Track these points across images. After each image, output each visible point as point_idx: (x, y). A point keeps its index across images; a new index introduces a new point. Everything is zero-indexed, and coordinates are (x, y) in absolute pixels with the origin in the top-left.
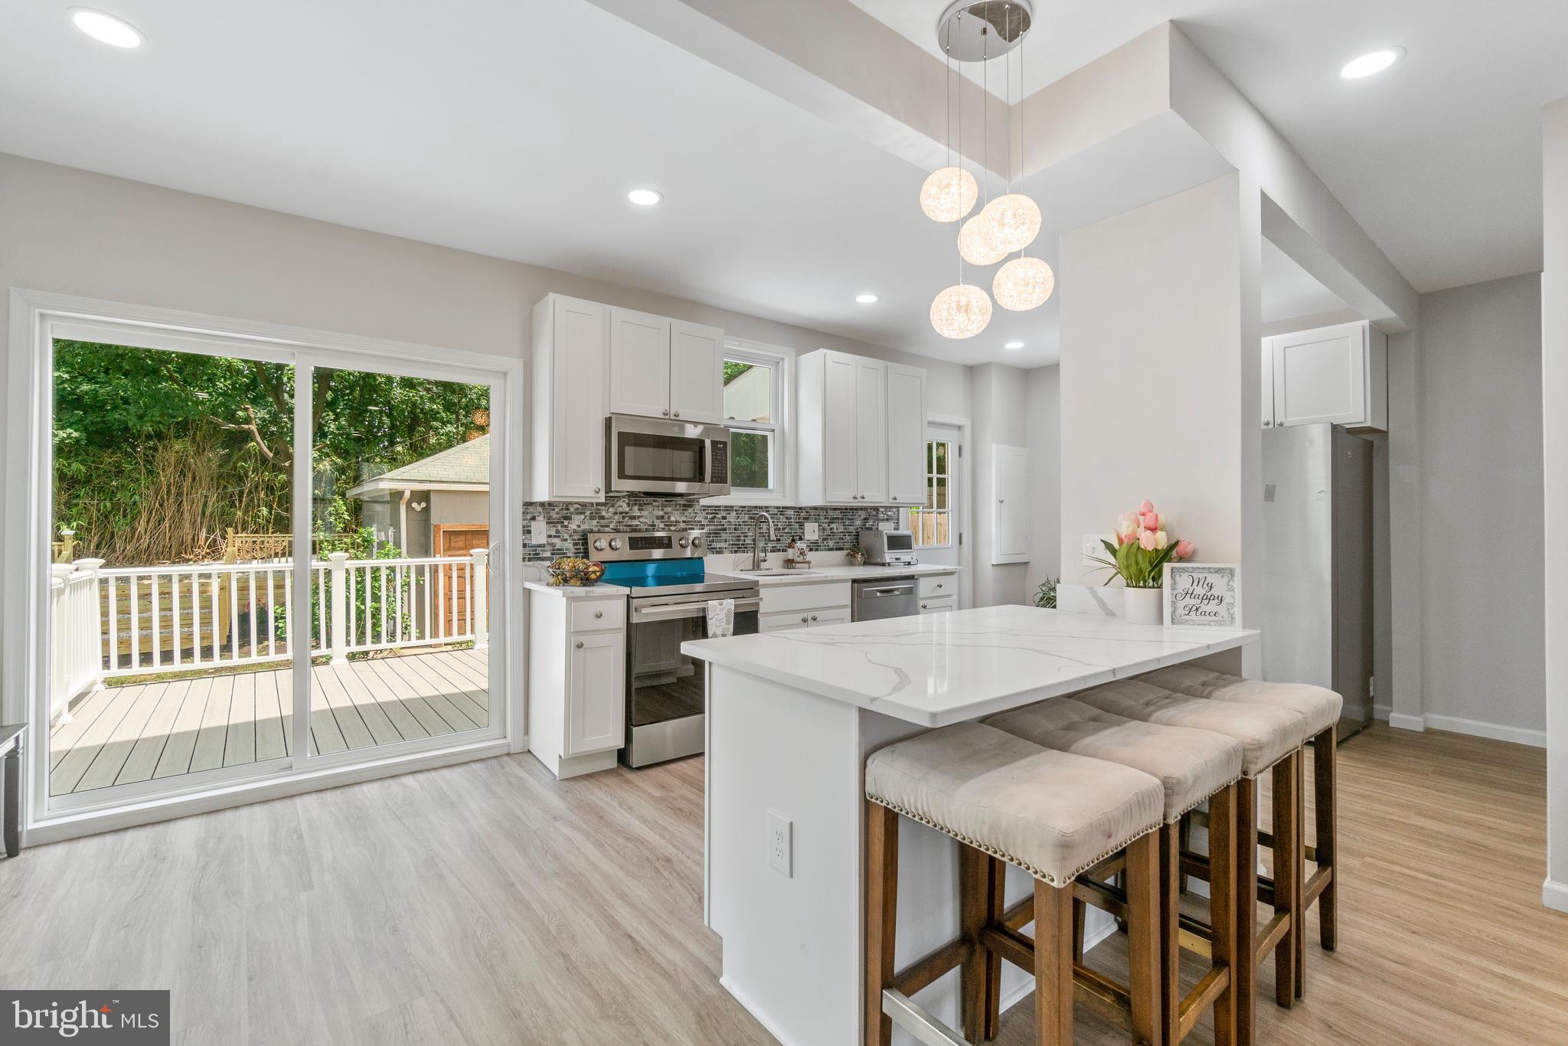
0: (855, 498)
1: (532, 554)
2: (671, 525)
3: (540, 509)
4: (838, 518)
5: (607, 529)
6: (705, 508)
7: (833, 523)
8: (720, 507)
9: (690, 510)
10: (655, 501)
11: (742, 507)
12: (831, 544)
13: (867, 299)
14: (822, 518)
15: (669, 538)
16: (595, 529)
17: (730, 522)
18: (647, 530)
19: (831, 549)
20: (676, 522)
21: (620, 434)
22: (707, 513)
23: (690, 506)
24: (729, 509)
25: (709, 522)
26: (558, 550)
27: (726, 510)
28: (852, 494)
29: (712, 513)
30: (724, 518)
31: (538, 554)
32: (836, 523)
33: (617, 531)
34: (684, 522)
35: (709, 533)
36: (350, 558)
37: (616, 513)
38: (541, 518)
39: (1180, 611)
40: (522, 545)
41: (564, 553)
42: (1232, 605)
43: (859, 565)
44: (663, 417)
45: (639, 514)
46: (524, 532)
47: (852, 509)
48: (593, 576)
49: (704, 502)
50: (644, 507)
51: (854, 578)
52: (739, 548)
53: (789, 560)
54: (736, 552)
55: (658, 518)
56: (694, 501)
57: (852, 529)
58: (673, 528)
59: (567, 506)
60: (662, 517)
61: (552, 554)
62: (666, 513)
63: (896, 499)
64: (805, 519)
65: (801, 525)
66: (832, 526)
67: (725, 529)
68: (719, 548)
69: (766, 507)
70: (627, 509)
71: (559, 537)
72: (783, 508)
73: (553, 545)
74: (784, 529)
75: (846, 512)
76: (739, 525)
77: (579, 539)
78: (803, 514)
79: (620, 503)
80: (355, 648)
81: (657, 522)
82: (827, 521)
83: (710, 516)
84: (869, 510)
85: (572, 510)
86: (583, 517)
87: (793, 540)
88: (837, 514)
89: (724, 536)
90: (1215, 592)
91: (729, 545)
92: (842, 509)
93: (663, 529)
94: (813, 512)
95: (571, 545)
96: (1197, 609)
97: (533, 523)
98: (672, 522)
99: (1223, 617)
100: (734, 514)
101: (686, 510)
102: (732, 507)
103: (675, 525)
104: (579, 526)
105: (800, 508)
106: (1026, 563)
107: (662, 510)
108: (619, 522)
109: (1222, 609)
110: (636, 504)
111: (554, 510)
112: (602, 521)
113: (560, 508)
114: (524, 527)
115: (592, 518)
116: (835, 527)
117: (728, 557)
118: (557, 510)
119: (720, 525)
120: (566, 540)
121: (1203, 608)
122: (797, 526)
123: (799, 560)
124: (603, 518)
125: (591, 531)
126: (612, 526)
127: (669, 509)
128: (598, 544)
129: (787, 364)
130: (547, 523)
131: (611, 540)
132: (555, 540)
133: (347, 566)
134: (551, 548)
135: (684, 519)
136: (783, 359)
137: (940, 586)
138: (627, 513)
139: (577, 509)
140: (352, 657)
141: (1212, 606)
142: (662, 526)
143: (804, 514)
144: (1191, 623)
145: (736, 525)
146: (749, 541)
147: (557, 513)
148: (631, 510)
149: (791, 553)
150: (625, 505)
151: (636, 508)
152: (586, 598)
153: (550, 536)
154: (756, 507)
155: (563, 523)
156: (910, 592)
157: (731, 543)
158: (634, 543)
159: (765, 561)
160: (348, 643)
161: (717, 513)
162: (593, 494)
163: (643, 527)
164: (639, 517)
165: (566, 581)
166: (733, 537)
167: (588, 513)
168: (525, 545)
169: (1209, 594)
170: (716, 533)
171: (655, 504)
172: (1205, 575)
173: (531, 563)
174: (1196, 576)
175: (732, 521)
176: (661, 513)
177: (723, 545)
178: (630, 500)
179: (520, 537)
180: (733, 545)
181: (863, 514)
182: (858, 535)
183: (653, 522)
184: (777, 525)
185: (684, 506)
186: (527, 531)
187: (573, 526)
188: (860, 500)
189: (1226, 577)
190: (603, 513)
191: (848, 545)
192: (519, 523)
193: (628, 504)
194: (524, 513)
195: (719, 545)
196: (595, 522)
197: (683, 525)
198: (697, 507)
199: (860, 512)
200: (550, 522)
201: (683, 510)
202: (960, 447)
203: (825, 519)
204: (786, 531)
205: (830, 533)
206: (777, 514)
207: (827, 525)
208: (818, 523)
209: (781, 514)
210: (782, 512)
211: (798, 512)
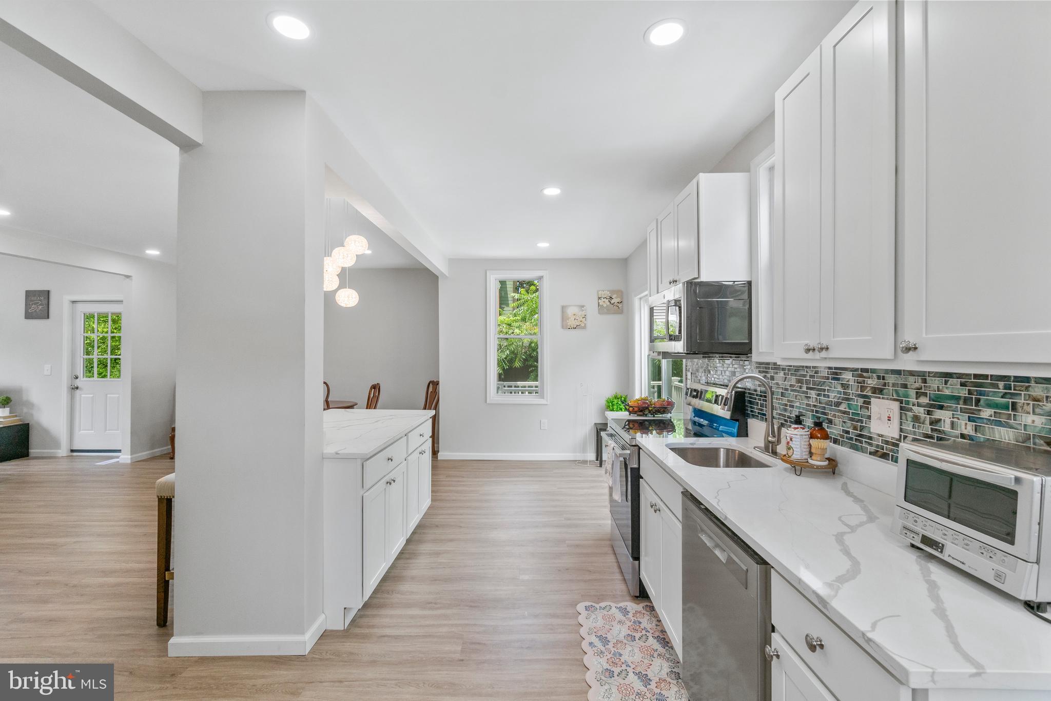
0: (811, 351)
4: (957, 399)
7: (941, 407)
17: (777, 384)
52: (786, 421)
64: (875, 390)
65: (867, 402)
66: (938, 414)
72: (836, 368)
74: (838, 404)
76: (786, 389)
78: (872, 382)
82: (924, 400)
88: (954, 388)
92: (971, 377)
94: (891, 379)
100: (781, 374)
116: (948, 421)
175: (780, 382)
203: (918, 395)
204: (842, 408)
205: (932, 430)
206: (828, 378)
207: (922, 410)
208: (901, 402)
209: (834, 379)
210: (836, 374)
211: (861, 376)
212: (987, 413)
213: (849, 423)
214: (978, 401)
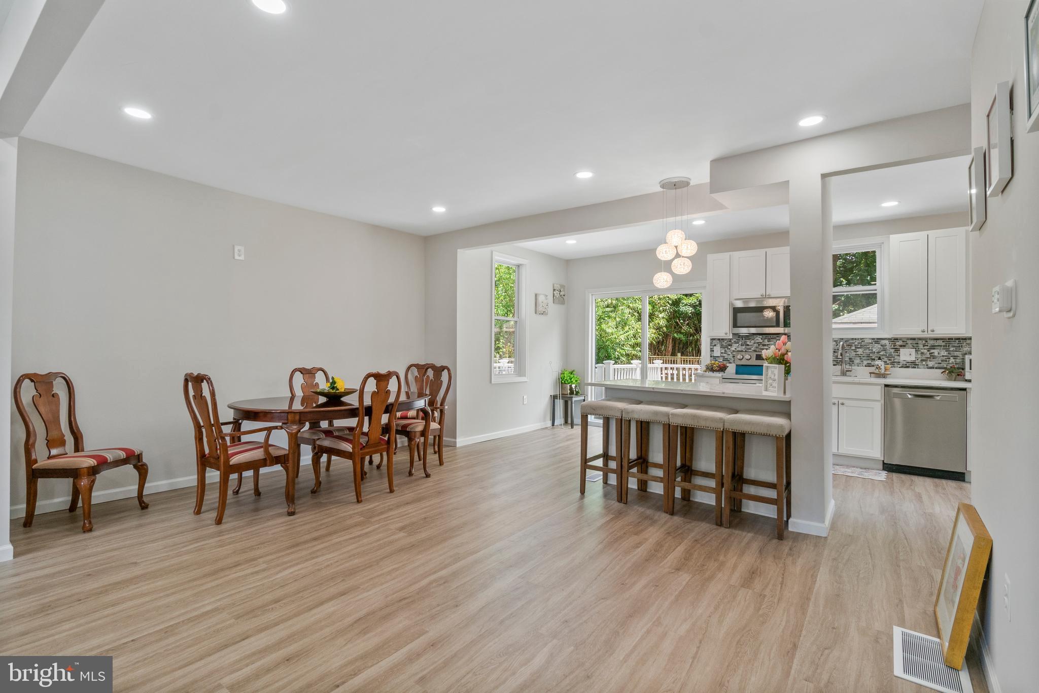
0: (924, 332)
3: (718, 341)
4: (941, 346)
5: (750, 350)
7: (934, 349)
10: (777, 337)
11: (841, 339)
12: (931, 364)
14: (921, 346)
16: (744, 350)
19: (932, 368)
26: (726, 359)
28: (921, 329)
31: (717, 360)
32: (937, 349)
38: (718, 345)
41: (729, 361)
44: (761, 297)
46: (711, 351)
47: (958, 339)
51: (886, 383)
61: (723, 360)
64: (901, 346)
65: (897, 350)
66: (932, 351)
70: (761, 341)
71: (726, 353)
72: (877, 339)
73: (724, 357)
74: (878, 352)
75: (948, 341)
78: (900, 343)
79: (758, 338)
82: (926, 347)
85: (732, 341)
86: (738, 345)
88: (940, 343)
92: (946, 339)
94: (909, 342)
95: (732, 357)
97: (715, 347)
104: (736, 349)
105: (896, 339)
108: (757, 347)
112: (748, 347)
113: (728, 341)
114: (711, 349)
115: (742, 345)
116: (937, 352)
118: (725, 341)
120: (729, 355)
122: (892, 350)
124: (748, 345)
125: (741, 351)
126: (753, 349)
128: (739, 357)
131: (745, 356)
132: (724, 355)
134: (722, 358)
138: (761, 343)
139: (735, 341)
143: (898, 343)
147: (726, 343)
148: (763, 341)
150: (760, 339)
151: (766, 340)
153: (722, 353)
154: (853, 339)
155: (728, 347)
158: (758, 357)
167: (740, 343)
168: (711, 356)
179: (709, 353)
184: (872, 350)
186: (712, 351)
187: (733, 349)
188: (929, 332)
190: (748, 343)
192: (710, 347)
193: (762, 339)
194: (712, 343)
196: (744, 347)
200: (722, 347)
203: (924, 346)
204: (881, 353)
205: (930, 356)
206: (872, 343)
207: (926, 351)
208: (916, 349)
209: (875, 343)
210: (877, 341)
211: (893, 341)
212: (952, 349)
213: (886, 359)
214: (949, 346)
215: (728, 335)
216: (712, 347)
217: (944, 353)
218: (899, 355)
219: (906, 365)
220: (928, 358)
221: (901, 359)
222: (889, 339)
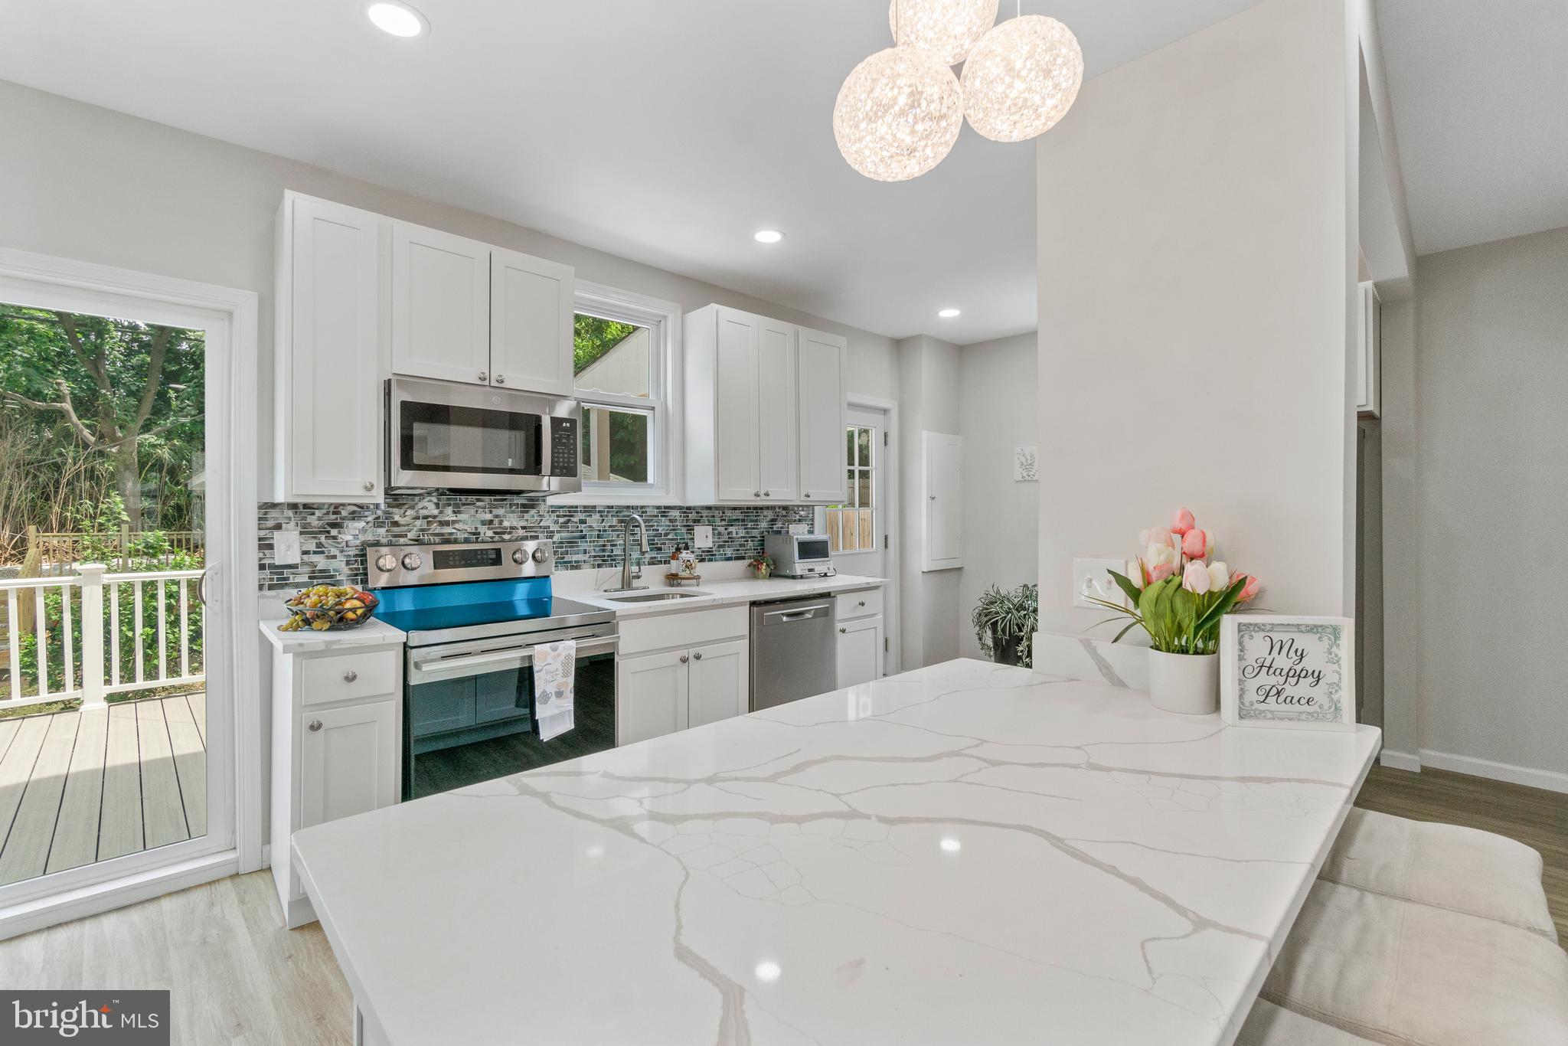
0: (757, 495)
1: (276, 577)
2: (504, 533)
3: (290, 513)
4: (737, 520)
5: (402, 540)
6: (554, 509)
7: (732, 525)
8: (577, 507)
9: (533, 512)
10: (478, 500)
11: (608, 507)
12: (729, 552)
13: (768, 237)
14: (718, 520)
15: (498, 551)
16: (384, 541)
17: (590, 527)
18: (467, 541)
19: (729, 559)
20: (512, 528)
21: (405, 405)
22: (558, 516)
23: (533, 507)
24: (589, 510)
25: (561, 527)
26: (321, 571)
27: (585, 512)
28: (754, 491)
29: (565, 516)
30: (583, 522)
31: (287, 579)
32: (735, 525)
33: (418, 542)
34: (523, 528)
35: (561, 543)
36: (109, 571)
37: (417, 518)
38: (293, 523)
39: (1251, 696)
40: (257, 567)
41: (332, 577)
42: (1336, 686)
43: (764, 578)
44: (479, 382)
45: (455, 518)
46: (261, 547)
47: (755, 508)
48: (351, 615)
49: (552, 501)
50: (463, 508)
51: (753, 599)
52: (603, 561)
53: (672, 575)
54: (599, 566)
55: (483, 523)
56: (538, 500)
57: (755, 533)
58: (506, 537)
59: (336, 508)
60: (491, 522)
61: (310, 578)
62: (497, 516)
63: (809, 496)
64: (695, 521)
65: (690, 529)
66: (731, 529)
67: (584, 537)
68: (576, 562)
69: (642, 507)
70: (436, 512)
71: (323, 552)
72: (665, 507)
73: (313, 565)
74: (666, 534)
75: (749, 513)
76: (605, 531)
77: (356, 555)
78: (692, 516)
79: (424, 503)
80: (117, 687)
81: (483, 529)
82: (724, 523)
83: (561, 520)
84: (777, 510)
85: (344, 513)
86: (362, 523)
87: (678, 549)
88: (737, 515)
89: (583, 545)
90: (1308, 664)
91: (590, 557)
92: (743, 508)
93: (492, 538)
94: (705, 513)
95: (343, 564)
96: (1278, 693)
97: (276, 534)
98: (506, 528)
99: (1321, 707)
100: (597, 516)
101: (527, 512)
102: (594, 507)
103: (510, 533)
104: (356, 537)
105: (689, 508)
106: (960, 569)
107: (491, 512)
108: (423, 530)
109: (1319, 693)
110: (449, 505)
111: (313, 514)
112: (396, 530)
113: (325, 511)
114: (260, 539)
115: (380, 525)
116: (734, 532)
117: (588, 573)
118: (318, 513)
119: (577, 531)
120: (335, 557)
121: (1289, 691)
122: (684, 530)
123: (686, 574)
124: (396, 524)
125: (377, 544)
126: (410, 535)
127: (501, 511)
128: (381, 562)
129: (671, 325)
130: (301, 533)
131: (405, 557)
132: (315, 558)
133: (105, 582)
134: (307, 569)
135: (524, 524)
136: (665, 317)
137: (862, 604)
138: (435, 517)
139: (353, 512)
140: (113, 699)
141: (1304, 688)
142: (490, 533)
143: (693, 516)
144: (1269, 715)
145: (600, 531)
146: (617, 551)
147: (320, 519)
148: (441, 512)
149: (675, 567)
150: (431, 506)
151: (449, 510)
152: (327, 652)
153: (306, 552)
154: (628, 507)
155: (329, 532)
156: (827, 613)
157: (593, 554)
158: (441, 560)
159: (638, 577)
160: (108, 682)
161: (572, 516)
162: (362, 492)
163: (461, 536)
164: (454, 522)
165: (307, 622)
166: (596, 546)
168: (262, 567)
169: (1298, 668)
170: (571, 543)
171: (478, 504)
172: (1294, 636)
173: (273, 593)
174: (1276, 637)
175: (594, 525)
176: (489, 517)
177: (580, 557)
178: (439, 499)
179: (253, 555)
180: (595, 557)
181: (770, 515)
182: (763, 540)
183: (476, 528)
184: (658, 530)
185: (523, 506)
186: (265, 545)
187: (346, 537)
188: (763, 497)
189: (1325, 639)
190: (397, 518)
191: (751, 553)
192: (252, 534)
193: (437, 505)
194: (260, 519)
195: (575, 558)
196: (382, 531)
197: (521, 533)
198: (542, 508)
199: (765, 512)
200: (307, 531)
201: (521, 512)
202: (886, 435)
203: (721, 521)
204: (670, 537)
205: (728, 538)
206: (657, 516)
207: (723, 529)
208: (712, 526)
209: (662, 516)
210: (664, 512)
211: (685, 512)
212: (749, 525)
214: (747, 520)
215: (374, 492)
216: (263, 533)
217: (742, 533)
218: (693, 539)
219: (701, 555)
220: (725, 542)
221: (696, 547)
222: (680, 508)
